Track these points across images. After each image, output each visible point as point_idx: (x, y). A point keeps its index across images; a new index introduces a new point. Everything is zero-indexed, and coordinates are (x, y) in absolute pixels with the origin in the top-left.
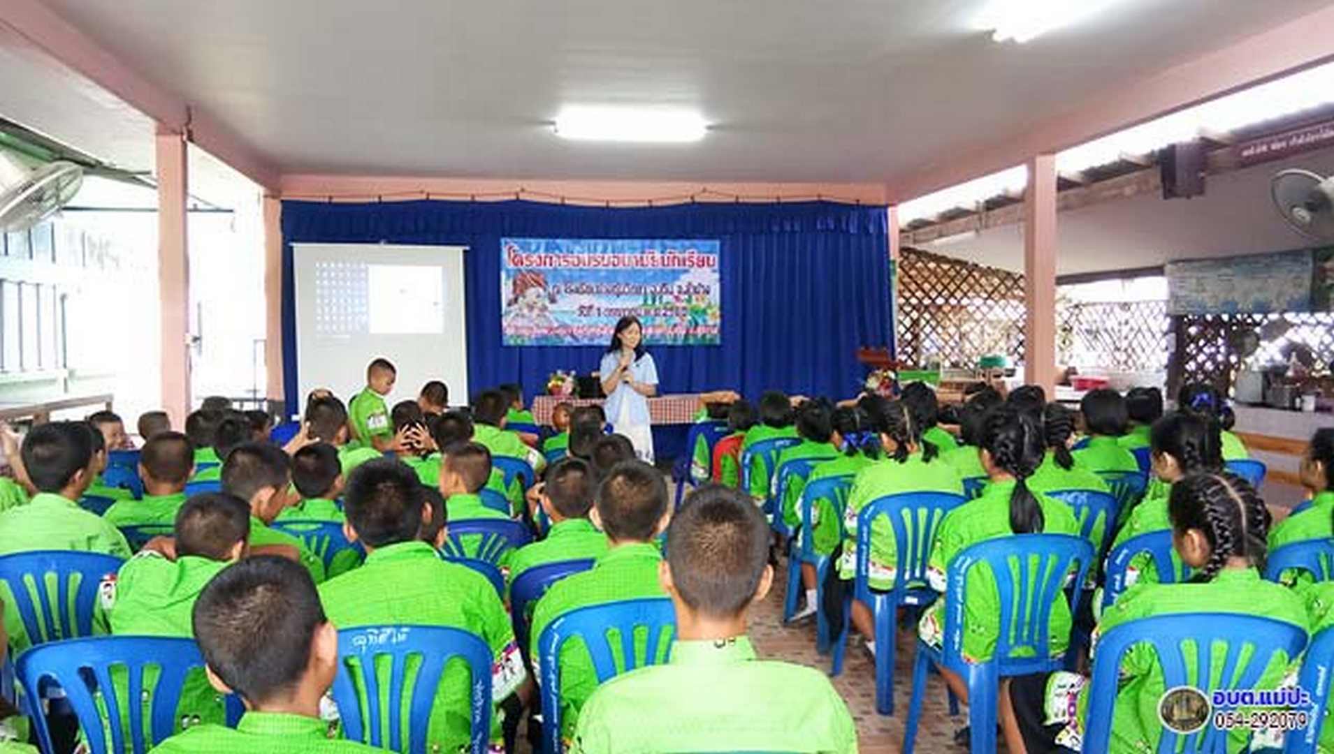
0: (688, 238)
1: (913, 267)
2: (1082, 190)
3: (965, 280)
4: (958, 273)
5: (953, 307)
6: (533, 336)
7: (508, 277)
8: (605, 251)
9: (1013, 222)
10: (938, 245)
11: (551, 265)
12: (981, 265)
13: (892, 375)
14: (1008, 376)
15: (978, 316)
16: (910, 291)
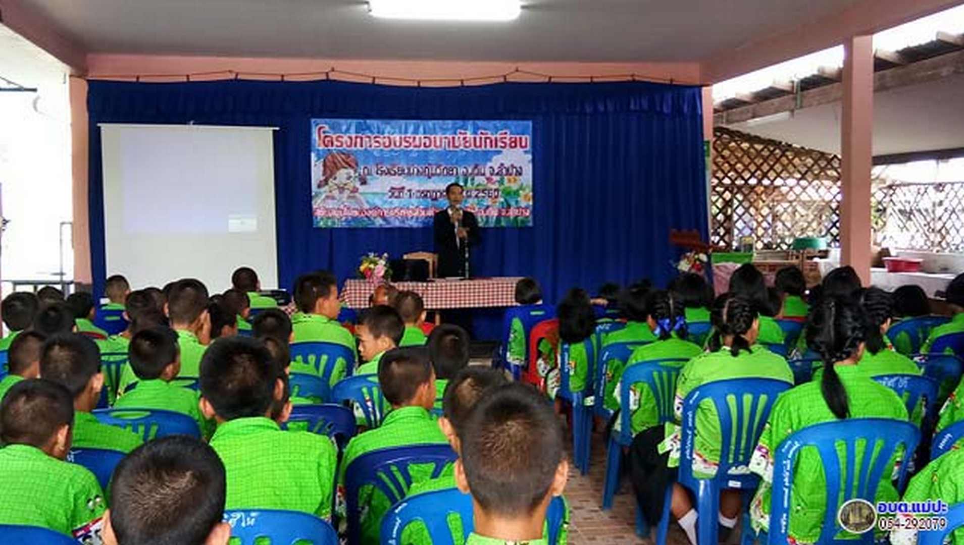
0: (501, 118)
1: (726, 147)
2: (900, 71)
3: (778, 160)
4: (772, 152)
5: (766, 187)
6: (344, 219)
7: (319, 159)
8: (416, 131)
9: (829, 102)
10: (753, 125)
11: (362, 146)
12: (794, 145)
13: (703, 257)
14: (821, 257)
15: (791, 196)
16: (723, 171)
